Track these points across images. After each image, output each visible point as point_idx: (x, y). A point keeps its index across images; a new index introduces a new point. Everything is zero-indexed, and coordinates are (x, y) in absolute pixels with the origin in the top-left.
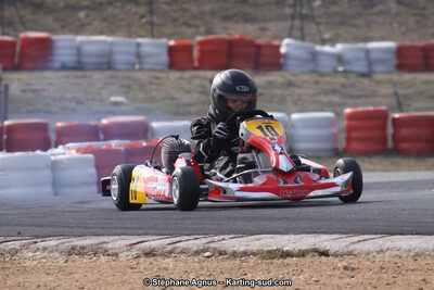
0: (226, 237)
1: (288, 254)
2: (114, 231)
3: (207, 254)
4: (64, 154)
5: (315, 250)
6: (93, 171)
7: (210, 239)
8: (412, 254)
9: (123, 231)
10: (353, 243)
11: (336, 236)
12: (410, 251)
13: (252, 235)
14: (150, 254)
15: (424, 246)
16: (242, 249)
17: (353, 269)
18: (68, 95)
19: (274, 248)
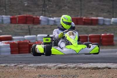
1: (99, 68)
3: (76, 68)
5: (107, 67)
6: (10, 48)
14: (60, 68)
16: (86, 67)
19: (95, 67)
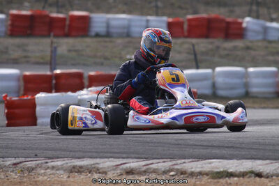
0: (186, 161)
1: (231, 175)
2: (106, 155)
3: (172, 173)
4: (87, 94)
5: (252, 172)
7: (174, 162)
9: (111, 155)
11: (268, 161)
13: (206, 159)
14: (130, 172)
16: (198, 170)
18: (99, 54)
19: (222, 170)
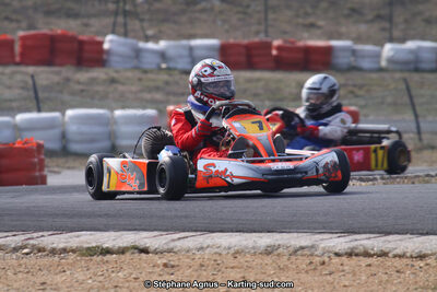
0: (45, 233)
1: (108, 251)
3: (26, 251)
5: (135, 248)
7: (29, 236)
8: (232, 251)
10: (173, 240)
11: (156, 233)
12: (229, 248)
13: (72, 231)
15: (245, 243)
16: (62, 246)
17: (173, 266)
19: (94, 245)
